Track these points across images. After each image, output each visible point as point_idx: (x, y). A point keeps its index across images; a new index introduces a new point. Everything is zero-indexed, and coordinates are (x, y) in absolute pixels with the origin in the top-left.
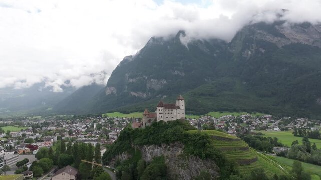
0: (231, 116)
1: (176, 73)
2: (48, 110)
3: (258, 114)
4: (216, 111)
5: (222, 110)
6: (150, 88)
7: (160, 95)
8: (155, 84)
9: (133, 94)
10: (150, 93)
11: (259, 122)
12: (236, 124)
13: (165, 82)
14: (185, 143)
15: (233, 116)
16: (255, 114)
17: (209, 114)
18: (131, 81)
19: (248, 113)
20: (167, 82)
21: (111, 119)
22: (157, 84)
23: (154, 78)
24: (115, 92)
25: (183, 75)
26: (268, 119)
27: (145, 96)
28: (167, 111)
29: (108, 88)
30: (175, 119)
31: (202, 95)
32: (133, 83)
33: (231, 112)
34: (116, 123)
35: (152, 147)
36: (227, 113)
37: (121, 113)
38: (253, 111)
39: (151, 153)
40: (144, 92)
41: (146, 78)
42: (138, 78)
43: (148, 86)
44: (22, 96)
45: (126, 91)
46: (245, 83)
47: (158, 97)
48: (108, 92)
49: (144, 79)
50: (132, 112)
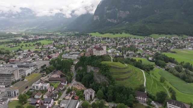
0: (165, 37)
1: (136, 6)
2: (64, 28)
3: (184, 36)
4: (156, 33)
5: (160, 33)
6: (119, 16)
7: (124, 21)
8: (123, 14)
9: (109, 20)
10: (119, 20)
11: (182, 42)
12: (165, 44)
13: (128, 13)
14: (100, 68)
15: (166, 37)
16: (182, 36)
17: (150, 36)
18: (108, 12)
19: (178, 35)
20: (129, 12)
21: (93, 37)
22: (124, 14)
23: (122, 10)
24: (98, 19)
25: (141, 7)
26: (189, 40)
27: (116, 21)
28: (97, 51)
29: (95, 16)
30: (101, 55)
31: (150, 22)
32: (109, 13)
33: (166, 34)
34: (95, 40)
35: (90, 66)
36: (164, 35)
37: (99, 33)
38: (182, 34)
39: (90, 69)
40: (115, 19)
41: (117, 10)
42: (112, 10)
43: (118, 14)
44: (51, 19)
45: (105, 18)
46: (183, 13)
47: (123, 22)
48: (95, 19)
49: (116, 10)
50: (106, 33)
